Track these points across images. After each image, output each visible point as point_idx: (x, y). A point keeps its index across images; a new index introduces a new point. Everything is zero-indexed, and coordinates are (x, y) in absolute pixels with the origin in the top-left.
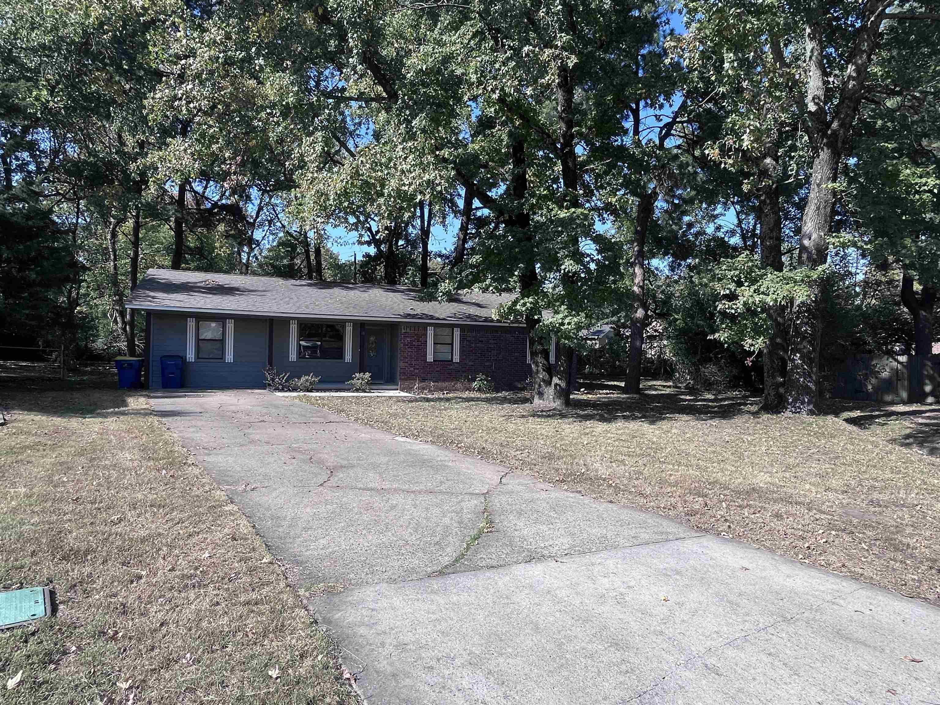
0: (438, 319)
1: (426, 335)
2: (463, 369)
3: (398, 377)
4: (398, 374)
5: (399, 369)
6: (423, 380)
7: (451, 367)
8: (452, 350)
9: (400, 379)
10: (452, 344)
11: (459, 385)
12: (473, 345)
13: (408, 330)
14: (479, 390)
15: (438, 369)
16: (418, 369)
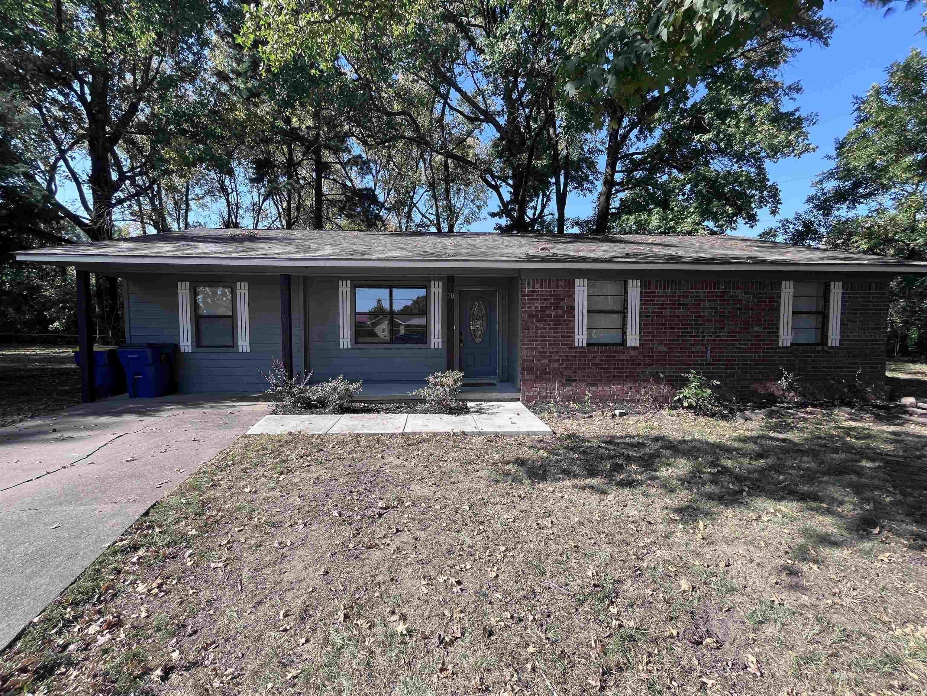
0: (596, 261)
1: (572, 296)
2: (647, 360)
3: (520, 376)
4: (519, 370)
5: (520, 362)
6: (570, 381)
7: (623, 357)
8: (624, 324)
9: (524, 381)
10: (623, 312)
11: (642, 395)
12: (668, 313)
13: (537, 287)
14: (696, 409)
15: (597, 361)
16: (556, 361)
